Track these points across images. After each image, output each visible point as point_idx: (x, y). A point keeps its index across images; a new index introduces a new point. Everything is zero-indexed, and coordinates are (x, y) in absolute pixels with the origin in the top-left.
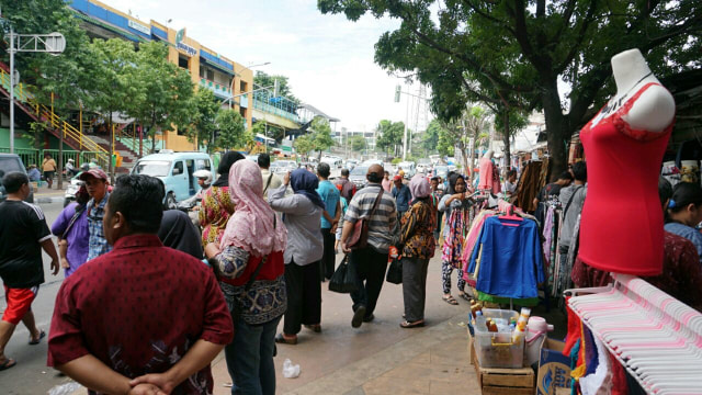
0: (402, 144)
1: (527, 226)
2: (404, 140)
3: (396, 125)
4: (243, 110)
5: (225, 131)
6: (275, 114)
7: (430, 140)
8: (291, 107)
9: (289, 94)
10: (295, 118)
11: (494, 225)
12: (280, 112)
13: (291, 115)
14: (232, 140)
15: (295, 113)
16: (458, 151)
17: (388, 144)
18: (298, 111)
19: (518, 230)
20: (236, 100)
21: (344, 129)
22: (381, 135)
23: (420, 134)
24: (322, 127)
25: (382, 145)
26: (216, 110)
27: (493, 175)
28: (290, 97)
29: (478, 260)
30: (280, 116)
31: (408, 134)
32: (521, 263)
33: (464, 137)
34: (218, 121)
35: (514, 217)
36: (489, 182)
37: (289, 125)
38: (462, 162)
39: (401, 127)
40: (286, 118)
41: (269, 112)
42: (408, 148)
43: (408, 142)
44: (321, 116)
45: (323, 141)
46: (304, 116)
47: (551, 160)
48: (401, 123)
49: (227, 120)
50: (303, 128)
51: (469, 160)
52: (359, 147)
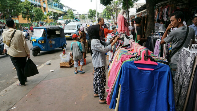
0: (95, 16)
1: (161, 70)
2: (96, 15)
3: (93, 10)
4: (45, 9)
5: (37, 15)
6: (56, 9)
7: (104, 15)
8: (61, 7)
9: (60, 3)
10: (63, 10)
11: (131, 69)
12: (58, 8)
13: (61, 9)
14: (40, 18)
15: (62, 9)
16: (112, 17)
17: (91, 17)
18: (63, 8)
19: (153, 74)
20: (42, 5)
21: (78, 13)
22: (89, 14)
23: (101, 13)
24: (71, 12)
25: (90, 17)
26: (32, 8)
27: (125, 24)
28: (60, 4)
29: (118, 99)
30: (58, 10)
31: (97, 13)
32: (155, 101)
33: (113, 12)
34: (34, 12)
35: (149, 62)
36: (123, 27)
37: (61, 13)
38: (113, 21)
39: (95, 11)
40: (60, 10)
41: (54, 9)
42: (97, 17)
43: (97, 16)
44: (70, 9)
45: (71, 17)
46: (65, 9)
47: (147, 16)
48: (95, 10)
49: (37, 11)
50: (65, 13)
51: (115, 20)
52: (84, 18)
